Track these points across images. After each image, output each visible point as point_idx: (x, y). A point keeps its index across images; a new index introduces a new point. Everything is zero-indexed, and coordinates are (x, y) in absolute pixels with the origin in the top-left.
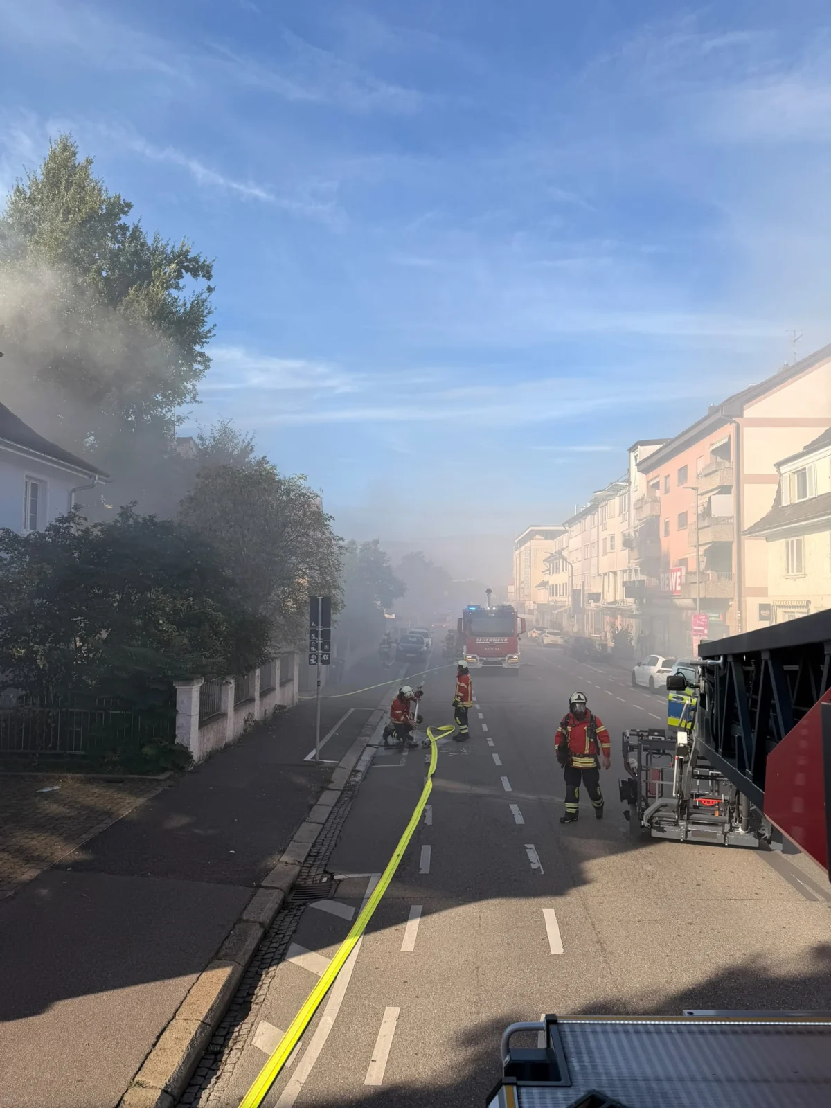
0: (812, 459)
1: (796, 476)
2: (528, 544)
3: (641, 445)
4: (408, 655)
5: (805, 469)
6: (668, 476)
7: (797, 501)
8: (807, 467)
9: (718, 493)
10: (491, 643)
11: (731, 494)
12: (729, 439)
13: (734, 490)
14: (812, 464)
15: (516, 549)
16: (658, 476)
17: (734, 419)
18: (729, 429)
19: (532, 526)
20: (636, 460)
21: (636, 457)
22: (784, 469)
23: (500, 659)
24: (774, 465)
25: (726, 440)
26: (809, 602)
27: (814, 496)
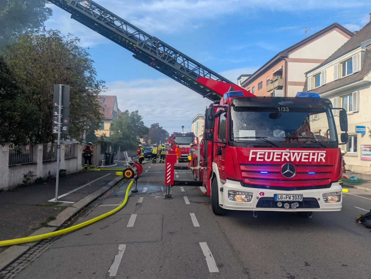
0: (324, 68)
1: (314, 78)
2: (197, 121)
3: (242, 76)
4: (148, 155)
5: (320, 73)
6: (254, 87)
7: (314, 88)
8: (321, 72)
9: (278, 89)
10: (183, 148)
11: (282, 89)
12: (282, 67)
13: (284, 88)
14: (324, 70)
15: (192, 124)
16: (249, 88)
17: (285, 59)
18: (282, 63)
19: (198, 114)
20: (240, 83)
21: (240, 81)
22: (308, 75)
23: (187, 155)
24: (304, 74)
25: (281, 67)
26: (320, 130)
27: (325, 84)
